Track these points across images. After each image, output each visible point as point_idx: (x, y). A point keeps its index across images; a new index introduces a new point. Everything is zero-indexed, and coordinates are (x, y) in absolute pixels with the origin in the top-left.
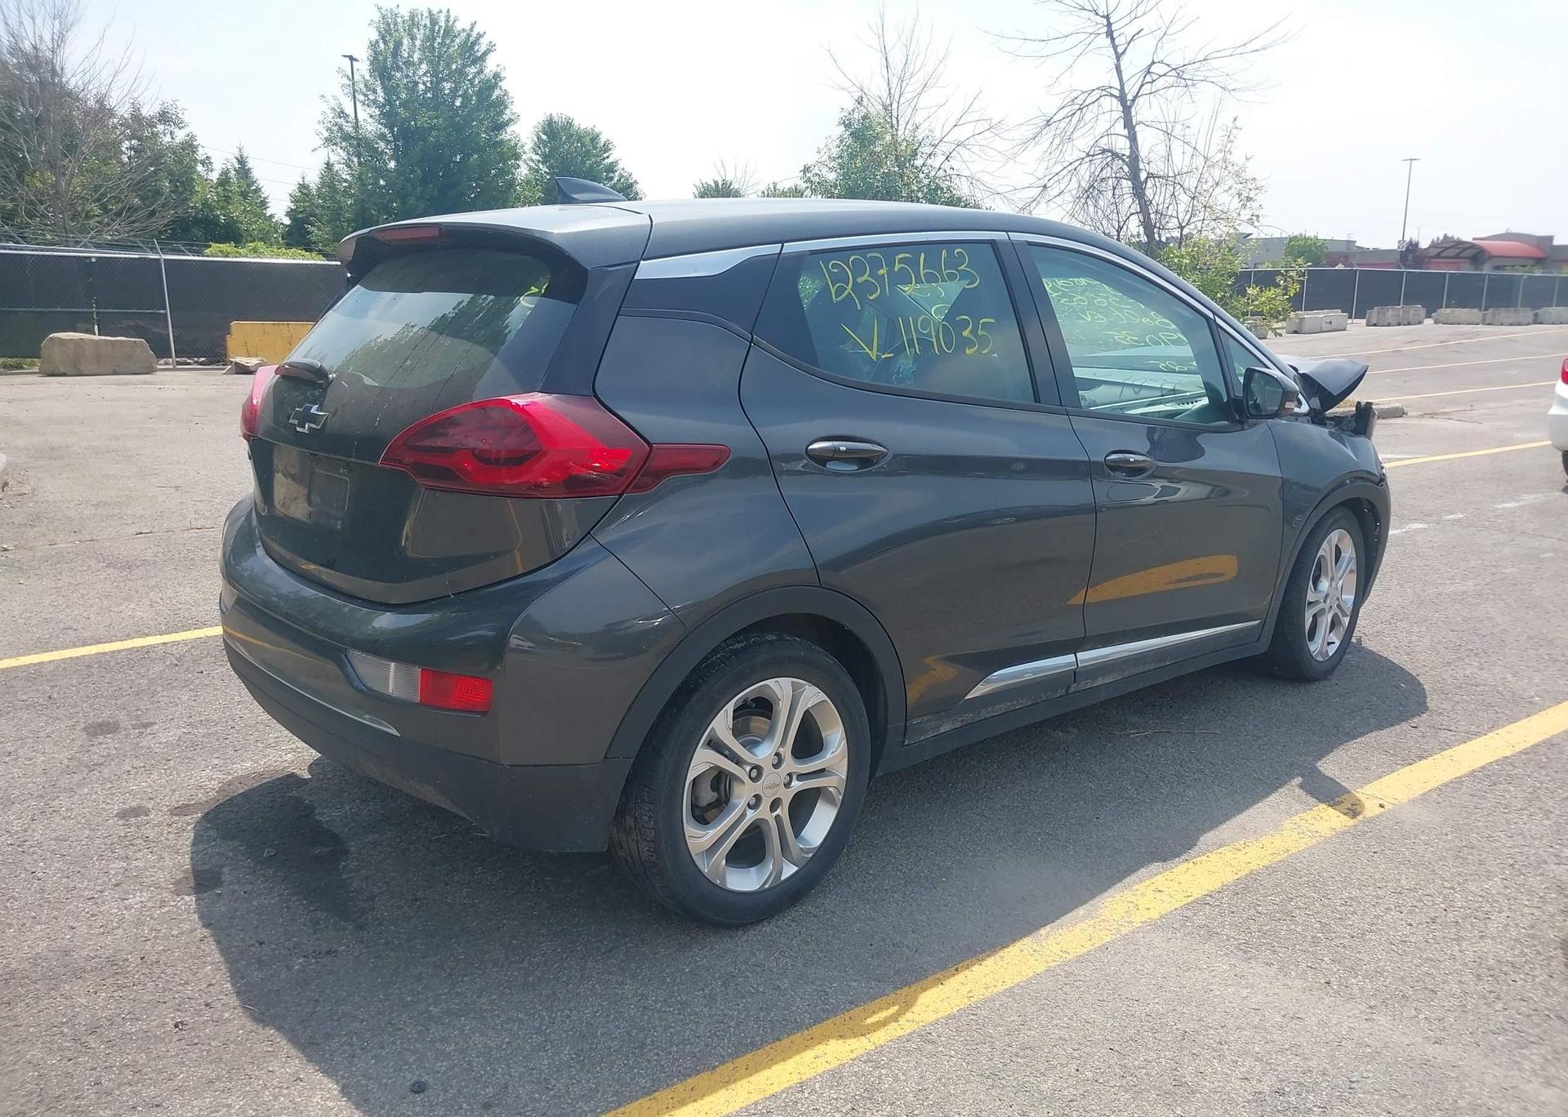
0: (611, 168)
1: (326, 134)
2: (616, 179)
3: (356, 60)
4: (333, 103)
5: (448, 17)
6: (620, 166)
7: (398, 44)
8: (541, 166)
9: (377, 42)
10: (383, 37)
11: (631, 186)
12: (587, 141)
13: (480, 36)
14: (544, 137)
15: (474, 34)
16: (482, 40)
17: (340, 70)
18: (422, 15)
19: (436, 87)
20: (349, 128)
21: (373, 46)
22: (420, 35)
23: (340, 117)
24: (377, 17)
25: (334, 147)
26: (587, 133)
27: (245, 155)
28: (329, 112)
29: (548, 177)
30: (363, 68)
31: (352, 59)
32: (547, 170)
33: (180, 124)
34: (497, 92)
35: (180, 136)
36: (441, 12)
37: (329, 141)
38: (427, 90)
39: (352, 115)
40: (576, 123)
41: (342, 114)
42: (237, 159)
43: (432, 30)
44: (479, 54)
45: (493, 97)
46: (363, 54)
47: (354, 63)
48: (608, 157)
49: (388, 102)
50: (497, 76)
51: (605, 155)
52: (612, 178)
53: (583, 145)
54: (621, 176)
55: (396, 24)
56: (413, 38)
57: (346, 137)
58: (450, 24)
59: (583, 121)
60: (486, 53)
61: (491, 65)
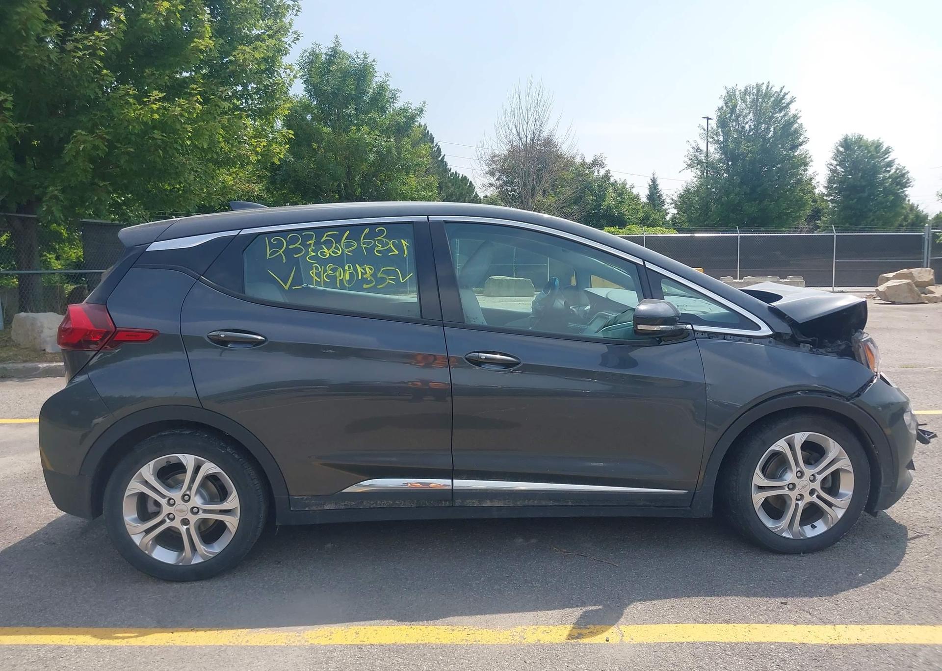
0: (890, 164)
1: (689, 162)
2: (893, 171)
3: (711, 119)
4: (694, 145)
5: (768, 86)
6: (896, 162)
7: (735, 106)
8: (838, 167)
9: (722, 107)
10: (726, 104)
11: (903, 175)
12: (872, 149)
13: (786, 94)
14: (841, 149)
15: (782, 94)
16: (786, 97)
17: (700, 126)
18: (753, 87)
19: (757, 127)
20: (702, 157)
21: (720, 109)
22: (749, 99)
23: (697, 152)
24: (724, 93)
25: (693, 169)
26: (873, 143)
27: (656, 177)
28: (692, 150)
29: (843, 174)
30: (713, 123)
31: (708, 119)
32: (843, 170)
33: (602, 166)
34: (796, 126)
35: (602, 172)
36: (763, 84)
37: (690, 166)
38: (751, 130)
39: (705, 150)
40: (865, 138)
41: (698, 150)
42: (651, 180)
43: (757, 95)
44: (784, 105)
45: (792, 129)
46: (714, 116)
47: (709, 121)
48: (887, 158)
49: (726, 140)
50: (795, 116)
51: (886, 156)
52: (889, 171)
53: (869, 152)
54: (897, 169)
55: (735, 96)
56: (745, 101)
57: (700, 162)
58: (769, 89)
59: (870, 137)
60: (789, 104)
61: (793, 110)
